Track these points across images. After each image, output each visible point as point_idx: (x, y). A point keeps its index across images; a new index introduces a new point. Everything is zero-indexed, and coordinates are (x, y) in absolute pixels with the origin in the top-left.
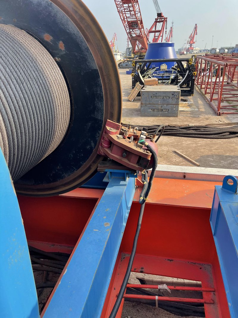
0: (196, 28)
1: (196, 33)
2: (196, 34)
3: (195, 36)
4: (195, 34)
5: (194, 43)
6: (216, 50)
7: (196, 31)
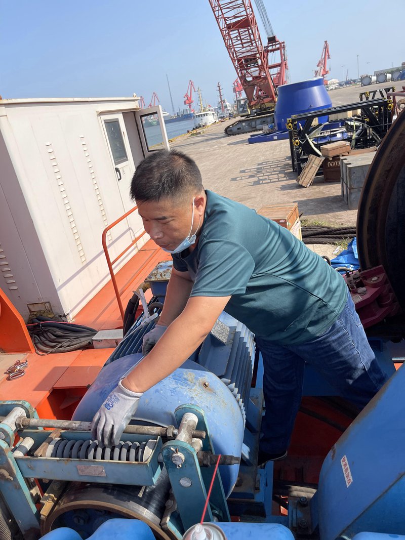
0: (326, 48)
1: (328, 55)
2: (329, 58)
3: (327, 61)
4: (327, 57)
5: (327, 72)
6: (371, 79)
7: (328, 52)
